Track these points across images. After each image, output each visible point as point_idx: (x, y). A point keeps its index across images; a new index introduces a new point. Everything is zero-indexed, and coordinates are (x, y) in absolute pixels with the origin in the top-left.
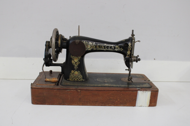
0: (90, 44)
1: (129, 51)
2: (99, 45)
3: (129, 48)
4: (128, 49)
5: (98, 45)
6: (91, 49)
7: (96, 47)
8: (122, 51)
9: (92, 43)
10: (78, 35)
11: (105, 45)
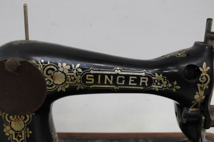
0: (61, 69)
1: (202, 93)
2: (94, 74)
3: (201, 83)
4: (199, 85)
5: (92, 72)
6: (67, 87)
7: (84, 79)
8: (175, 90)
9: (69, 67)
10: (24, 38)
11: (118, 70)
